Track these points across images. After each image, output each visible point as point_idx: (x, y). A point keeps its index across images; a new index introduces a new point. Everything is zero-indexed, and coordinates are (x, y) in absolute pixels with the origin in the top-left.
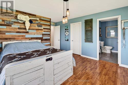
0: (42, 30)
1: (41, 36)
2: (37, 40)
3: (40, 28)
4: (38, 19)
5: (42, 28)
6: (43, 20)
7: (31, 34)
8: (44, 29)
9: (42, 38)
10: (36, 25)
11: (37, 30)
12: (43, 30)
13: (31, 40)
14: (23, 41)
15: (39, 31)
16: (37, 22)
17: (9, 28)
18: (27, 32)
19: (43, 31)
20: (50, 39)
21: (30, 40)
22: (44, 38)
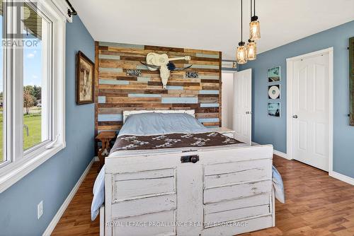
0: (198, 84)
1: (195, 101)
2: (186, 110)
3: (193, 80)
4: (188, 58)
5: (198, 80)
6: (200, 59)
7: (173, 95)
8: (203, 81)
9: (199, 104)
10: (183, 73)
11: (185, 84)
12: (201, 84)
13: (174, 109)
14: (155, 111)
15: (191, 87)
16: (186, 66)
17: (134, 84)
18: (165, 92)
19: (201, 88)
20: (218, 108)
21: (170, 109)
22: (202, 105)
